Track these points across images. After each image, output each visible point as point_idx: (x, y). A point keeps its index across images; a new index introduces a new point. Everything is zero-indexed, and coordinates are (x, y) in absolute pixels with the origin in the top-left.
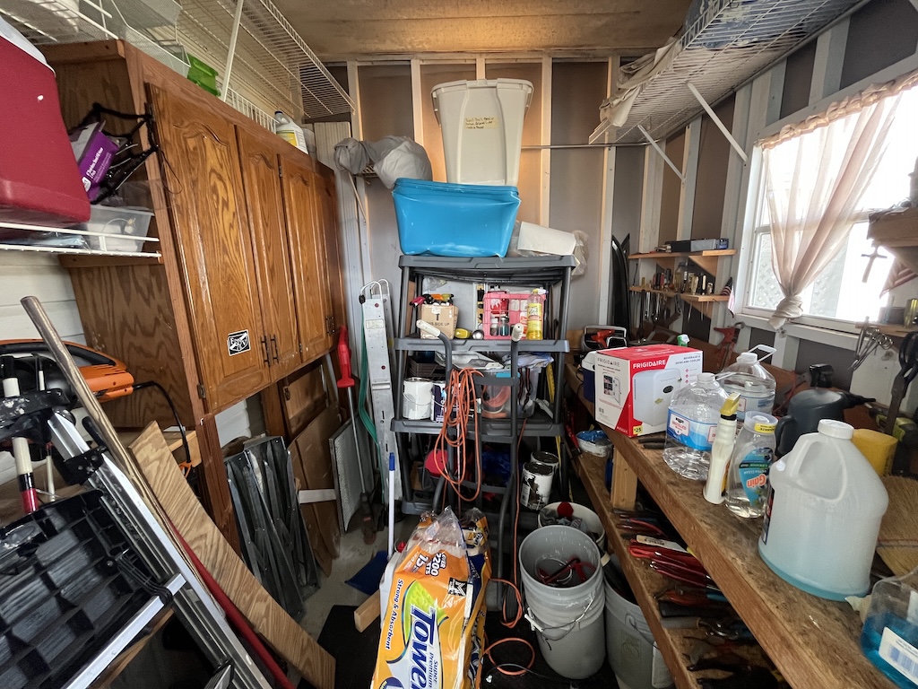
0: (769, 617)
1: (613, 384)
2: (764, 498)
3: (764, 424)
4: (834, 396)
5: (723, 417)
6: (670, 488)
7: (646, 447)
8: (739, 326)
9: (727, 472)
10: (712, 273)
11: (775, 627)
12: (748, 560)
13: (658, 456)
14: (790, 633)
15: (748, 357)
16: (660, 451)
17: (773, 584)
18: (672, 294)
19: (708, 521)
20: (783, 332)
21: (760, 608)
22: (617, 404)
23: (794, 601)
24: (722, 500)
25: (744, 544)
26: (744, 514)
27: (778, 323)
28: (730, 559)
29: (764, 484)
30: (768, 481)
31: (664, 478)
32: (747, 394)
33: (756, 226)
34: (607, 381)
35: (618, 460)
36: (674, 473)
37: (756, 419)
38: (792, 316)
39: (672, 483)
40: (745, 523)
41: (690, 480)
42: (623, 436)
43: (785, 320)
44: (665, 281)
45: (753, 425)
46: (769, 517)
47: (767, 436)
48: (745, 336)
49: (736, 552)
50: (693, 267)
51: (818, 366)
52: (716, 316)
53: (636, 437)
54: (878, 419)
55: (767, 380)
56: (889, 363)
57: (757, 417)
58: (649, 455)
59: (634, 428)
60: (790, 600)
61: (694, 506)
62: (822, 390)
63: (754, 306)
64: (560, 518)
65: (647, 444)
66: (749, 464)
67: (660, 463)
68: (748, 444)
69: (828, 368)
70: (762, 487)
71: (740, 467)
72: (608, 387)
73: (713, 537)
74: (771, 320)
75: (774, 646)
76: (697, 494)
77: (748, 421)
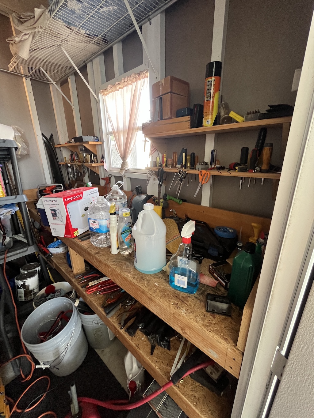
0: (143, 292)
1: (57, 213)
2: (132, 243)
3: (126, 212)
4: (144, 197)
5: (111, 214)
6: (97, 256)
7: (82, 241)
8: (110, 176)
9: (117, 238)
10: (95, 153)
11: (146, 295)
12: (132, 273)
13: (88, 243)
14: (151, 295)
15: (115, 187)
16: (89, 240)
17: (142, 278)
18: (80, 164)
19: (115, 263)
20: (125, 176)
21: (140, 291)
22: (62, 223)
23: (149, 280)
24: (118, 251)
25: (129, 266)
26: (127, 253)
27: (122, 173)
28: (126, 276)
29: (131, 238)
30: (132, 236)
31: (93, 252)
32: (118, 203)
33: (107, 132)
34: (53, 212)
35: (72, 252)
36: (97, 248)
37: (123, 211)
38: (126, 169)
39: (97, 253)
40: (128, 257)
41: (104, 248)
42: (70, 239)
43: (124, 171)
44: (76, 158)
45: (122, 214)
46: (135, 251)
47: (128, 217)
48: (113, 179)
49: (127, 272)
50: (87, 150)
51: (138, 186)
52: (101, 173)
53: (76, 237)
54: (156, 202)
55: (123, 195)
56: (155, 182)
57: (123, 210)
58: (84, 244)
59: (74, 233)
60: (148, 281)
61: (108, 259)
62: (140, 195)
63: (114, 167)
64: (47, 296)
65: (83, 238)
66: (124, 231)
67: (90, 246)
68: (122, 223)
69: (140, 187)
70: (131, 239)
71: (122, 234)
72: (54, 215)
73: (118, 270)
74: (120, 171)
75: (147, 302)
76: (109, 253)
77: (120, 213)
